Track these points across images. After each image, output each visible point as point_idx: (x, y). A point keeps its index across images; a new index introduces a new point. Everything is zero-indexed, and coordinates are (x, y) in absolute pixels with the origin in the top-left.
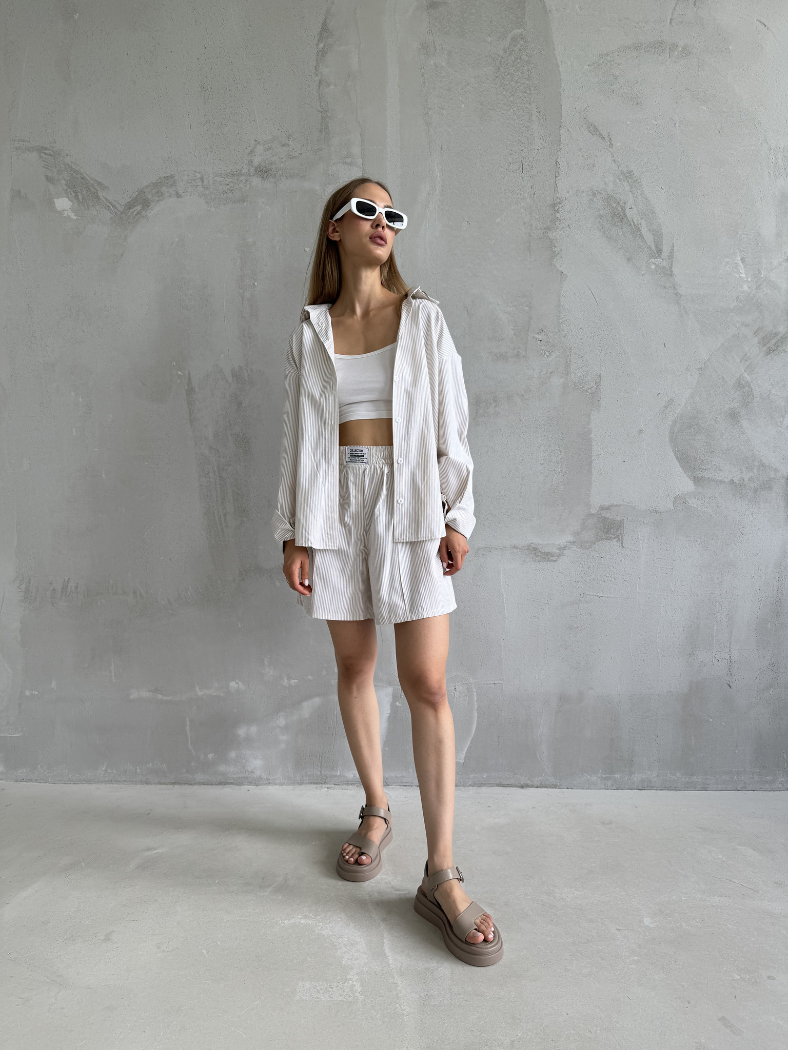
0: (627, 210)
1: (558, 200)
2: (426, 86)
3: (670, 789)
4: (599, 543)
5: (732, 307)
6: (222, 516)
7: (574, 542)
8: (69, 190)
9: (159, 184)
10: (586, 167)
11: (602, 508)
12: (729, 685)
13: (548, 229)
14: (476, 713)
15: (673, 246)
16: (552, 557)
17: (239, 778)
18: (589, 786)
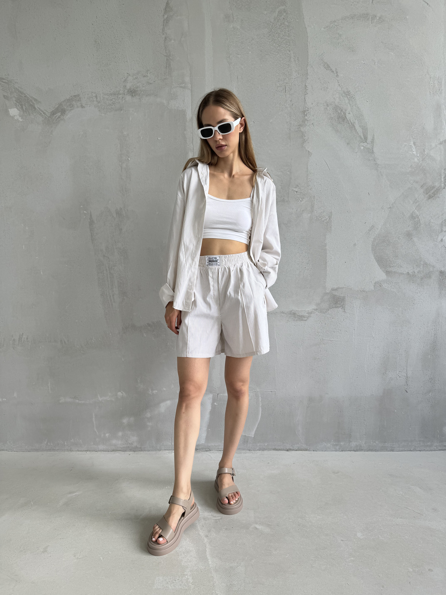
0: (347, 114)
1: (306, 109)
2: (228, 41)
3: (372, 450)
4: (331, 310)
5: (408, 172)
6: (112, 296)
7: (317, 309)
8: (18, 104)
9: (71, 100)
10: (323, 89)
11: (333, 290)
12: (406, 391)
13: (300, 125)
14: (261, 409)
15: (374, 136)
16: (304, 318)
17: (124, 447)
18: (325, 449)
